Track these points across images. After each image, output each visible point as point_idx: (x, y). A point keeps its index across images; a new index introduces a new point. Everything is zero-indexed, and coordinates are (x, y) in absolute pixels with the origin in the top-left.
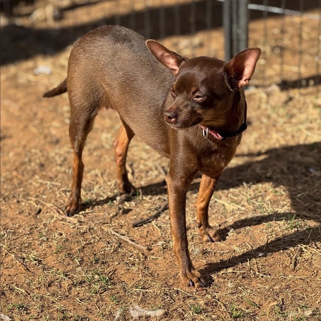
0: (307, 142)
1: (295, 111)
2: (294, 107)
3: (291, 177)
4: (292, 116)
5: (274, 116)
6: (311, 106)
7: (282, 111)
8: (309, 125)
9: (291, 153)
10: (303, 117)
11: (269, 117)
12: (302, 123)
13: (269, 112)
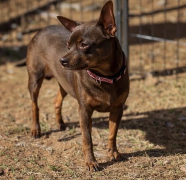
0: (169, 108)
1: (162, 89)
2: (162, 86)
3: (155, 127)
4: (161, 92)
5: (148, 92)
6: (173, 86)
7: (154, 89)
8: (171, 97)
9: (158, 114)
10: (167, 92)
11: (145, 92)
12: (167, 96)
13: (145, 89)
